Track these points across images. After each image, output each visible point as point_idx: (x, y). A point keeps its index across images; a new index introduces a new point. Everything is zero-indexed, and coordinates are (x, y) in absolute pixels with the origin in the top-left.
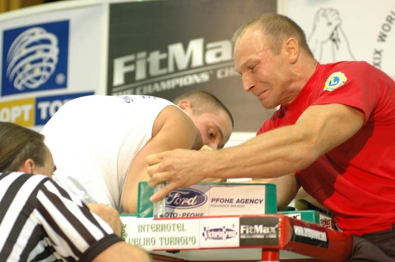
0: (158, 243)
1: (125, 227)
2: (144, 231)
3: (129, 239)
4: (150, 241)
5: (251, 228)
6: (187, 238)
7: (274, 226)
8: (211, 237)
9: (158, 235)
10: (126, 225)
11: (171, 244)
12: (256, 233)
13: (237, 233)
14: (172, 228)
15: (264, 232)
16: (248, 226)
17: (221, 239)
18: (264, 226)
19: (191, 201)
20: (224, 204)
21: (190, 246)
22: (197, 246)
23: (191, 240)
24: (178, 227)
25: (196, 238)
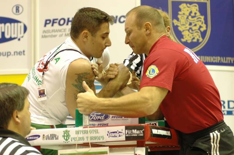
0: (86, 139)
1: (69, 132)
2: (78, 134)
3: (71, 138)
4: (82, 139)
5: (131, 131)
6: (99, 137)
7: (142, 130)
8: (111, 136)
9: (85, 136)
10: (69, 131)
11: (92, 140)
12: (133, 134)
13: (124, 134)
14: (92, 132)
15: (137, 133)
16: (129, 130)
17: (116, 137)
18: (137, 130)
19: (102, 118)
20: (118, 118)
21: (101, 140)
22: (104, 140)
23: (101, 138)
24: (95, 132)
25: (104, 137)
